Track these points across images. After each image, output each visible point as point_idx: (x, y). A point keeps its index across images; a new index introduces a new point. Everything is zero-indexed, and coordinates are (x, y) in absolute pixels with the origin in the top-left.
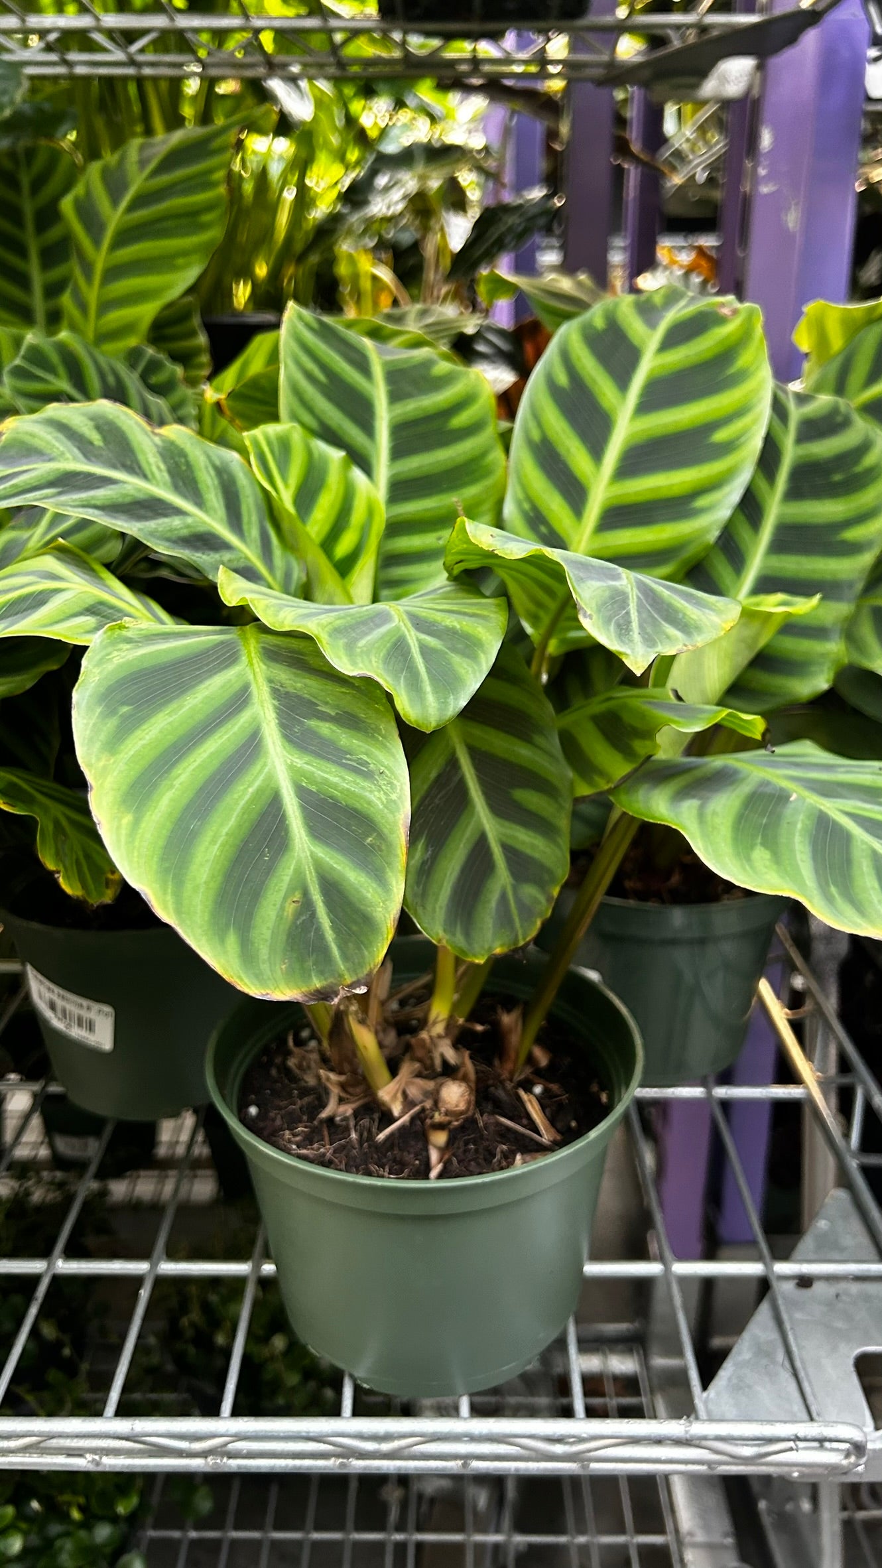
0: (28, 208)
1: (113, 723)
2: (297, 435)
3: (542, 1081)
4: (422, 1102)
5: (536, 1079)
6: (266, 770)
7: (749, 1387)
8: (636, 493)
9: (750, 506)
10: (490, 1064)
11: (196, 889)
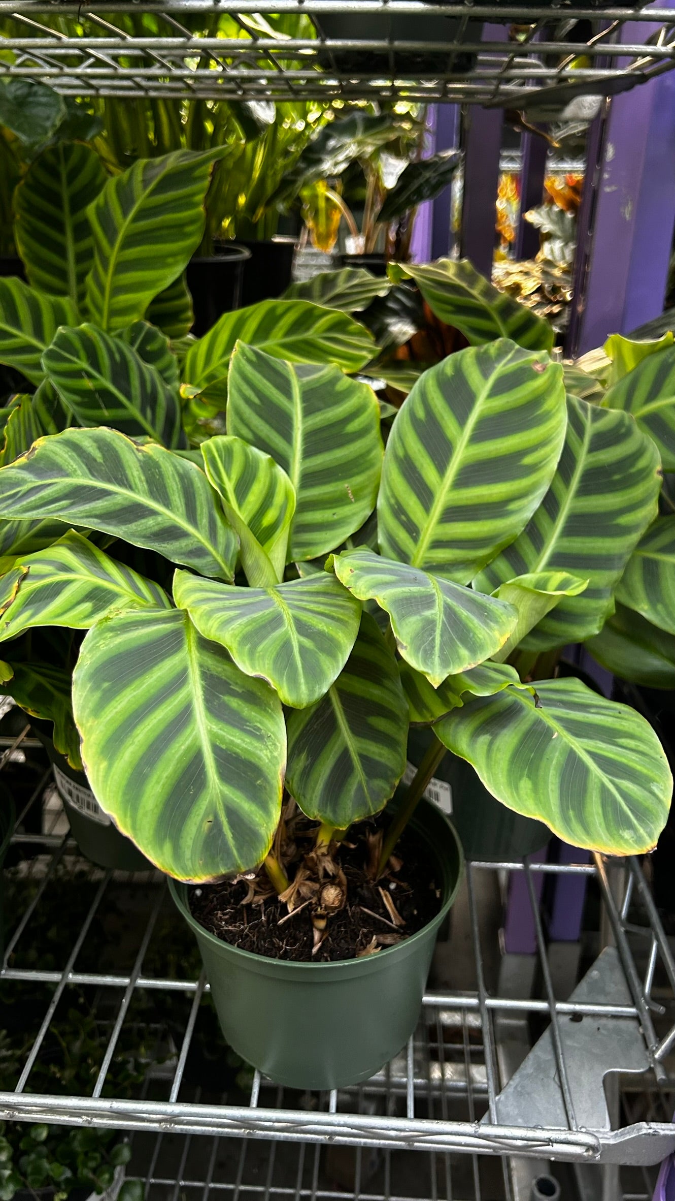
0: (66, 195)
1: (97, 695)
2: (238, 446)
3: (395, 880)
4: (310, 898)
5: (392, 879)
6: (194, 733)
7: (528, 1094)
8: (467, 499)
9: (551, 503)
10: (361, 868)
11: (145, 814)
